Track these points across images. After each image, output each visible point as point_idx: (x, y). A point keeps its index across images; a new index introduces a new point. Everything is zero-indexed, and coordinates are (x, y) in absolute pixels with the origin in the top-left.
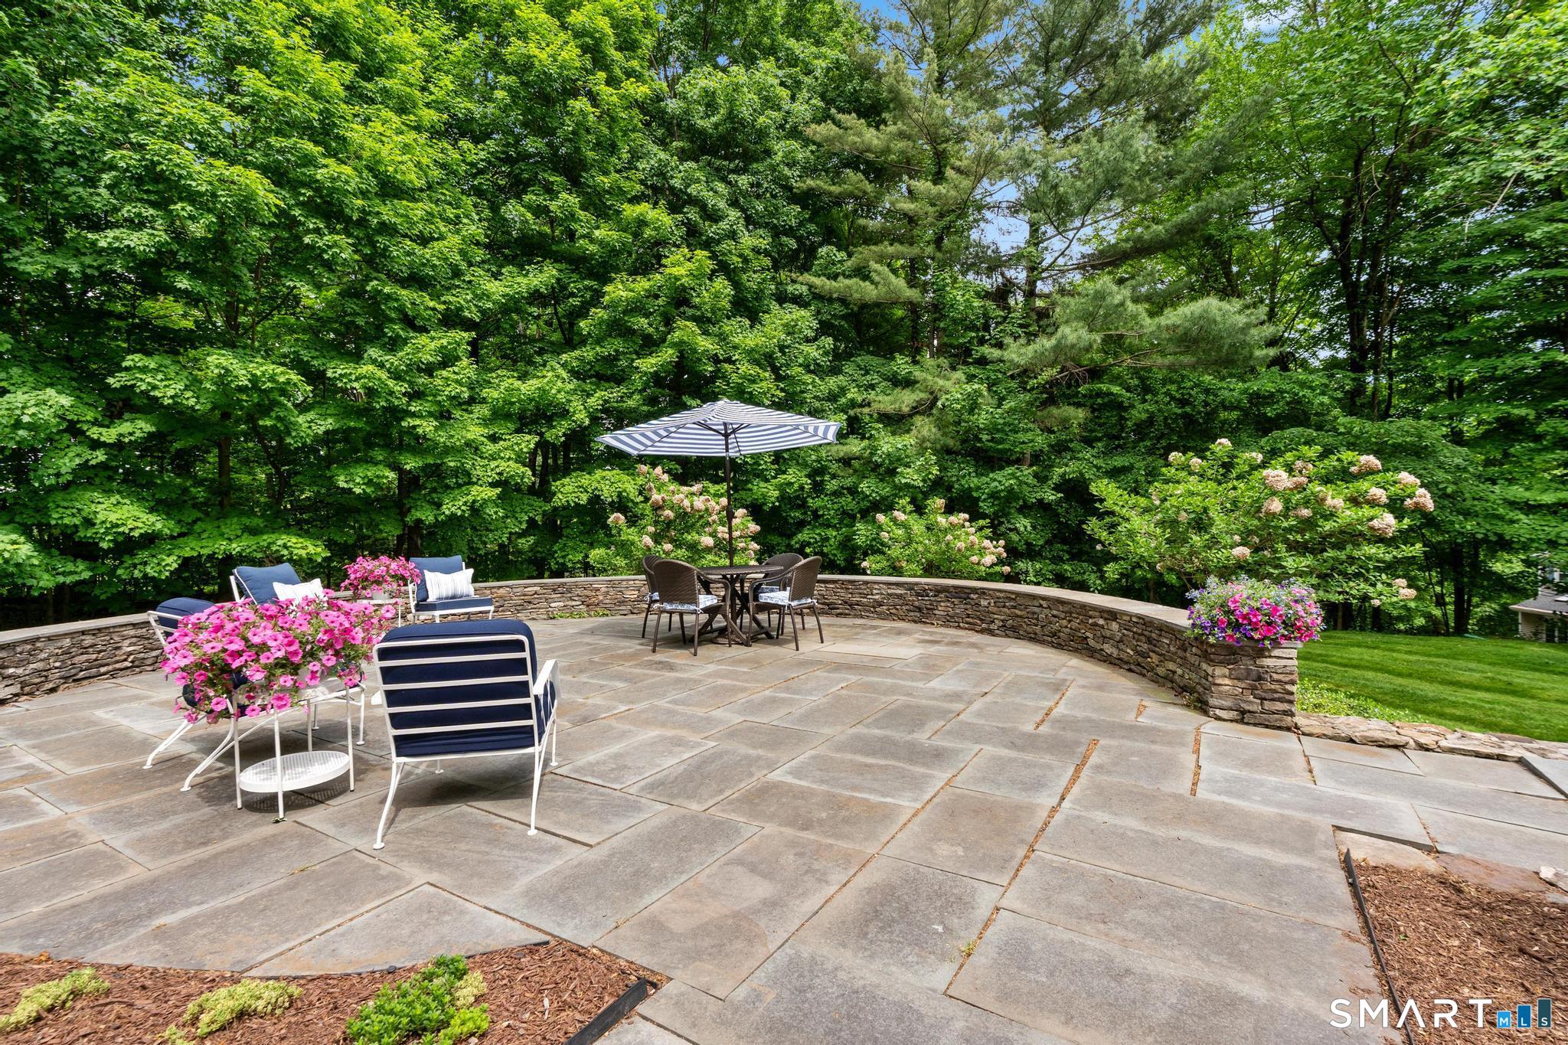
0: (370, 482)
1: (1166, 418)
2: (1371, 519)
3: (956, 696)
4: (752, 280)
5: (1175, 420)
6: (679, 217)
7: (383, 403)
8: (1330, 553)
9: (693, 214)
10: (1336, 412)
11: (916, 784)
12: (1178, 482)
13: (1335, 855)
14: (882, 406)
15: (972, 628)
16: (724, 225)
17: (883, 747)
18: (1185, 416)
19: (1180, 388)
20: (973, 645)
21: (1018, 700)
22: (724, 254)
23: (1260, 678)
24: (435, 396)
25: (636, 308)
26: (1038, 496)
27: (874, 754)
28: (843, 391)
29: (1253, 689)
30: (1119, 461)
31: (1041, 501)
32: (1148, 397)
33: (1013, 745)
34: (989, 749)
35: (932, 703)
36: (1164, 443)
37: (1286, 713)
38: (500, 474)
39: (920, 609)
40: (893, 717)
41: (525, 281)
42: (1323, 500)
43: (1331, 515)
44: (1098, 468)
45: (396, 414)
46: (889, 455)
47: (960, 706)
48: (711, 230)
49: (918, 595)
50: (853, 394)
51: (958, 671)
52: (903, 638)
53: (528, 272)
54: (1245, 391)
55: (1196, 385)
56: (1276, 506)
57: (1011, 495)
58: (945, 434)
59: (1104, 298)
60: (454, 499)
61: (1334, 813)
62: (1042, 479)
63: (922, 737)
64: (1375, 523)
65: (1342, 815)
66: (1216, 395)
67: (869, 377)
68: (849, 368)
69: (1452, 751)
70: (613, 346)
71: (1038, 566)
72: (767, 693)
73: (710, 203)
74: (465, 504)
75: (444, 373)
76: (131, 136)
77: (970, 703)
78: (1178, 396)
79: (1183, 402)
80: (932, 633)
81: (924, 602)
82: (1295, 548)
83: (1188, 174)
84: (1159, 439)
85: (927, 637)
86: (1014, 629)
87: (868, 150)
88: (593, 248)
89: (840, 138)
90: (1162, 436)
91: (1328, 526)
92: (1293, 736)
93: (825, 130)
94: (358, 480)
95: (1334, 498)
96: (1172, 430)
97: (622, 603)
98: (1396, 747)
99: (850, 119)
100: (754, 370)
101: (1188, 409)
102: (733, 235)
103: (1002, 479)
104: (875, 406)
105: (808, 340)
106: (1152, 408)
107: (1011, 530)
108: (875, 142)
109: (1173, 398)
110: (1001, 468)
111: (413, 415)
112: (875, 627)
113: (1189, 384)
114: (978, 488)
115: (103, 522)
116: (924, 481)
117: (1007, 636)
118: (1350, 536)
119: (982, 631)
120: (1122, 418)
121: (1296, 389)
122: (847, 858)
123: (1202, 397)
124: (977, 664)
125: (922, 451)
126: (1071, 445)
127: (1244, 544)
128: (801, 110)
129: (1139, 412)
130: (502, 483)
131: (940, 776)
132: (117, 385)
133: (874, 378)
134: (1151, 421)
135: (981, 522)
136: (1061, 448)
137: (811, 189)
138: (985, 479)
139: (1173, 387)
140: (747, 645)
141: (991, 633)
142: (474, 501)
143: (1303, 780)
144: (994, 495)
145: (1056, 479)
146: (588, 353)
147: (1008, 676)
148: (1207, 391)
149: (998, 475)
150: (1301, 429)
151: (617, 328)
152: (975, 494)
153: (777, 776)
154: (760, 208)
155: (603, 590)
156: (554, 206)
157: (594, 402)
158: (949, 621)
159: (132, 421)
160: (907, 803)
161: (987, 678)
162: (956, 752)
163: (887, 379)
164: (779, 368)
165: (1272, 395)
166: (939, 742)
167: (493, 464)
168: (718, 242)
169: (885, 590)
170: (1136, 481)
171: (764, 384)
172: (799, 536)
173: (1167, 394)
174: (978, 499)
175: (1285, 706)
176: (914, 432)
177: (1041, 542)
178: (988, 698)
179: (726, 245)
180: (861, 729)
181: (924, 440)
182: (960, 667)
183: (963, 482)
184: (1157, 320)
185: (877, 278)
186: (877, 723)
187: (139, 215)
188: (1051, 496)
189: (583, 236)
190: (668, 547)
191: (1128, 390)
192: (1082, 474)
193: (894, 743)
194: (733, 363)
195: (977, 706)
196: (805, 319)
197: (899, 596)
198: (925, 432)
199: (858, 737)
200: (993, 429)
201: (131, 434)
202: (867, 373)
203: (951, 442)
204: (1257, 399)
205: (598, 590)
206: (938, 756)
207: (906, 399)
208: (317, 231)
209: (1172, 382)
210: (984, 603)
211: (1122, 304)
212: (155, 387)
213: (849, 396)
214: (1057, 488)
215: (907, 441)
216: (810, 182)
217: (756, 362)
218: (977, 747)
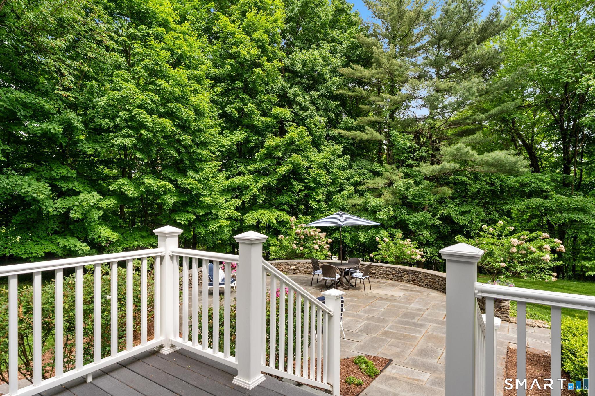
0: (187, 220)
1: (484, 191)
2: (543, 256)
3: (420, 310)
4: (318, 132)
5: (488, 192)
6: (292, 110)
7: (195, 192)
8: (531, 266)
9: (297, 109)
10: (553, 192)
11: (420, 332)
12: (484, 237)
13: (507, 347)
14: (370, 185)
15: (416, 284)
16: (309, 113)
17: (407, 323)
18: (492, 190)
19: (490, 178)
20: (418, 291)
21: (437, 311)
22: (308, 124)
23: (500, 308)
24: (210, 188)
25: (276, 148)
26: (432, 222)
27: (405, 325)
28: (352, 176)
29: (499, 311)
30: (465, 208)
31: (433, 225)
32: (477, 182)
33: (438, 324)
34: (433, 325)
35: (414, 311)
36: (483, 201)
37: (507, 317)
38: (229, 215)
39: (397, 277)
40: (406, 315)
41: (234, 137)
42: (529, 248)
43: (531, 253)
44: (456, 211)
45: (198, 195)
46: (373, 206)
47: (422, 313)
48: (304, 114)
49: (397, 271)
50: (357, 178)
51: (417, 301)
52: (395, 288)
53: (235, 134)
54: (516, 181)
55: (497, 178)
56: (514, 250)
57: (422, 223)
58: (395, 198)
59: (461, 150)
60: (213, 225)
61: (510, 340)
62: (434, 215)
63: (416, 321)
64: (544, 258)
65: (511, 340)
66: (505, 183)
67: (363, 171)
68: (354, 166)
69: (545, 327)
70: (268, 162)
71: (431, 250)
72: (367, 307)
73: (304, 104)
74: (217, 227)
75: (214, 179)
76: (126, 106)
77: (424, 312)
78: (489, 182)
79: (492, 185)
80: (404, 286)
81: (399, 274)
82: (521, 263)
83: (495, 94)
84: (481, 199)
85: (402, 288)
86: (430, 285)
87: (364, 78)
88: (260, 124)
89: (353, 73)
90: (483, 198)
91: (530, 257)
92: (508, 323)
93: (346, 71)
94: (183, 219)
95: (532, 247)
96: (487, 195)
97: (290, 270)
98: (533, 326)
99: (358, 67)
100: (320, 171)
101: (493, 188)
102: (311, 116)
103: (419, 217)
104: (367, 185)
105: (340, 157)
106: (479, 187)
107: (420, 234)
108: (368, 75)
109: (487, 183)
110: (418, 212)
111: (203, 195)
112: (384, 283)
113: (494, 177)
114: (408, 220)
115: (104, 236)
116: (387, 217)
117: (428, 288)
118: (538, 260)
119: (419, 285)
120: (466, 189)
121: (537, 182)
122: (412, 345)
123: (499, 183)
124: (422, 299)
125: (387, 205)
126: (445, 200)
127: (504, 262)
128: (336, 61)
129: (473, 188)
130: (230, 218)
131: (424, 330)
132: (112, 189)
133: (365, 171)
134: (478, 192)
135: (415, 242)
136: (441, 201)
137: (341, 94)
138: (411, 216)
139: (488, 178)
140: (348, 290)
141: (422, 286)
142: (220, 226)
143: (506, 333)
144: (415, 223)
145: (439, 215)
146: (257, 165)
147: (432, 303)
148: (501, 181)
149: (417, 215)
150: (538, 199)
151: (269, 155)
152: (407, 222)
153: (386, 329)
154: (322, 103)
155: (284, 265)
156: (245, 108)
157: (260, 184)
158: (408, 281)
159: (109, 199)
160: (419, 336)
161: (427, 304)
162: (426, 325)
163: (370, 171)
164: (329, 169)
165: (527, 183)
166: (420, 322)
167: (226, 211)
168: (306, 119)
169: (385, 269)
170: (472, 218)
171: (324, 177)
172: (334, 235)
173: (485, 181)
174: (408, 224)
175: (507, 315)
176: (383, 197)
177: (432, 240)
178: (429, 310)
179: (309, 120)
180: (398, 319)
181: (387, 201)
182: (417, 300)
183: (402, 217)
184: (481, 156)
185: (368, 132)
186: (402, 317)
187: (127, 133)
188: (437, 222)
189: (257, 120)
190: (302, 248)
191: (469, 179)
192: (449, 213)
193: (409, 322)
194: (312, 168)
195: (426, 313)
196: (339, 148)
197: (390, 272)
198: (388, 198)
199: (399, 321)
200: (415, 196)
201: (110, 204)
202: (362, 168)
203: (398, 201)
204: (523, 185)
205: (282, 265)
206: (421, 326)
207: (380, 182)
208: (179, 134)
209: (488, 176)
210: (420, 276)
211: (468, 152)
212: (126, 191)
213: (356, 179)
214: (440, 219)
215: (380, 201)
216: (341, 91)
217: (320, 168)
218: (430, 324)
